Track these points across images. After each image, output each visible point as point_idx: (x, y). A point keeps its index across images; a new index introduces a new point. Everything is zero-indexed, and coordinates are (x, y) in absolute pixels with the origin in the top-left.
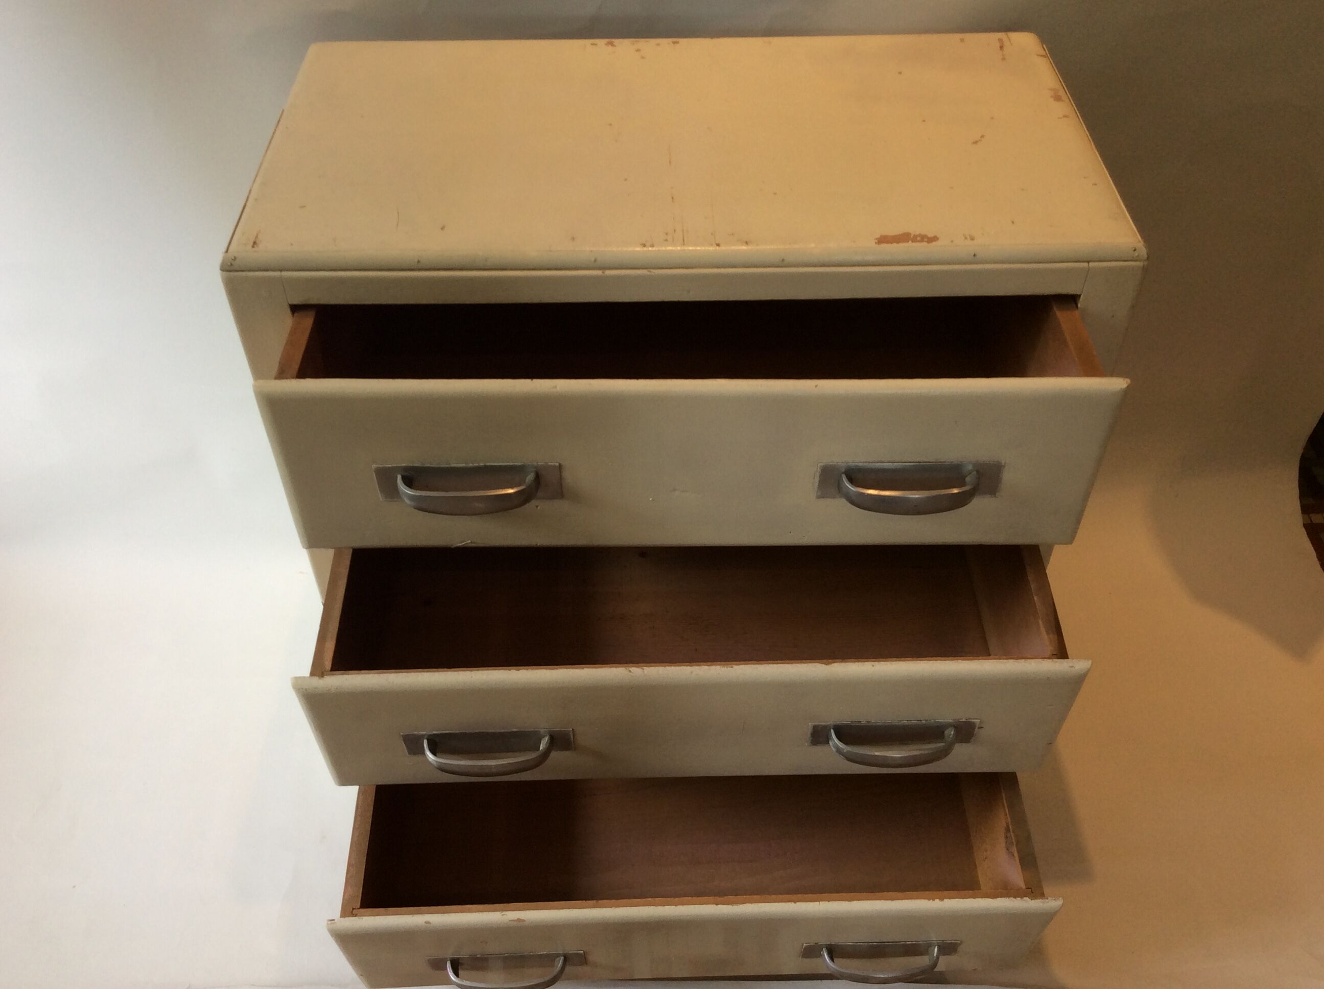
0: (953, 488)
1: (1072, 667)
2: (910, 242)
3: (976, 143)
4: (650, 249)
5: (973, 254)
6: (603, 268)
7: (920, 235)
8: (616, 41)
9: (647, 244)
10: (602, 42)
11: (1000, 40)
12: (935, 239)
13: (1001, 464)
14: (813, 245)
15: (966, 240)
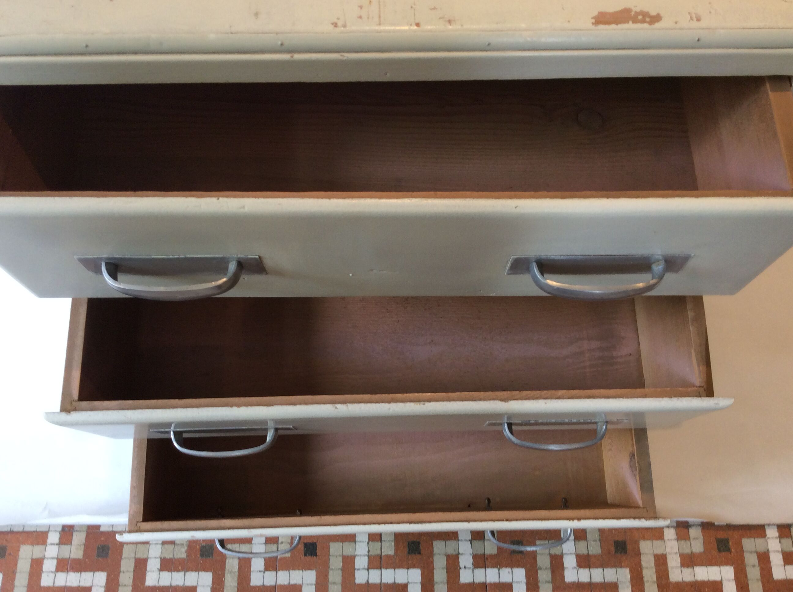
1: (717, 404)
2: (631, 22)
4: (343, 29)
5: (697, 39)
6: (291, 51)
7: (641, 12)
9: (340, 24)
12: (658, 18)
15: (691, 21)
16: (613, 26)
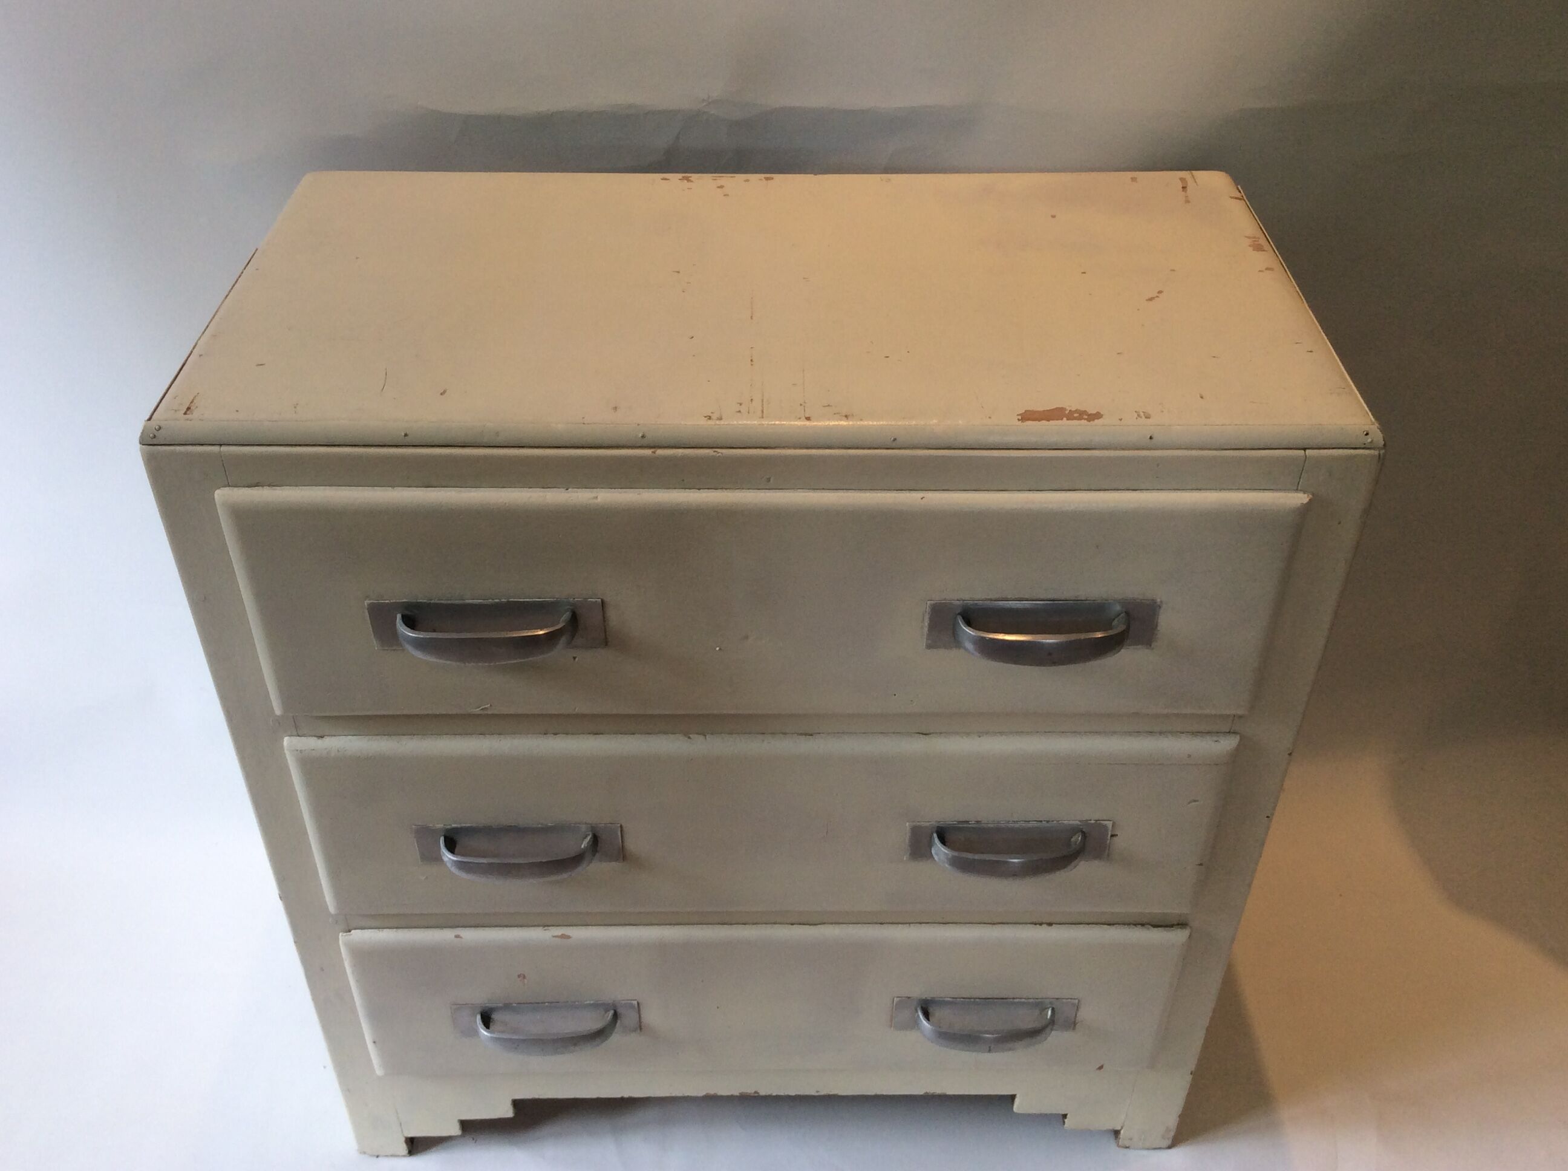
0: (1096, 631)
2: (1065, 419)
3: (1151, 299)
4: (718, 422)
5: (1149, 437)
7: (1076, 411)
8: (694, 177)
9: (714, 417)
10: (675, 177)
11: (1182, 180)
12: (1098, 416)
13: (1156, 603)
14: (935, 421)
15: (1139, 419)
16: (1044, 422)
